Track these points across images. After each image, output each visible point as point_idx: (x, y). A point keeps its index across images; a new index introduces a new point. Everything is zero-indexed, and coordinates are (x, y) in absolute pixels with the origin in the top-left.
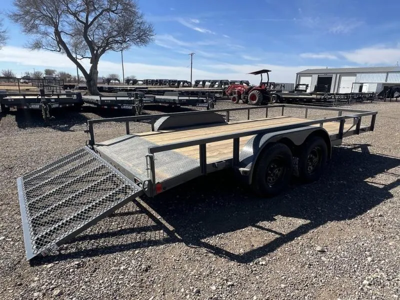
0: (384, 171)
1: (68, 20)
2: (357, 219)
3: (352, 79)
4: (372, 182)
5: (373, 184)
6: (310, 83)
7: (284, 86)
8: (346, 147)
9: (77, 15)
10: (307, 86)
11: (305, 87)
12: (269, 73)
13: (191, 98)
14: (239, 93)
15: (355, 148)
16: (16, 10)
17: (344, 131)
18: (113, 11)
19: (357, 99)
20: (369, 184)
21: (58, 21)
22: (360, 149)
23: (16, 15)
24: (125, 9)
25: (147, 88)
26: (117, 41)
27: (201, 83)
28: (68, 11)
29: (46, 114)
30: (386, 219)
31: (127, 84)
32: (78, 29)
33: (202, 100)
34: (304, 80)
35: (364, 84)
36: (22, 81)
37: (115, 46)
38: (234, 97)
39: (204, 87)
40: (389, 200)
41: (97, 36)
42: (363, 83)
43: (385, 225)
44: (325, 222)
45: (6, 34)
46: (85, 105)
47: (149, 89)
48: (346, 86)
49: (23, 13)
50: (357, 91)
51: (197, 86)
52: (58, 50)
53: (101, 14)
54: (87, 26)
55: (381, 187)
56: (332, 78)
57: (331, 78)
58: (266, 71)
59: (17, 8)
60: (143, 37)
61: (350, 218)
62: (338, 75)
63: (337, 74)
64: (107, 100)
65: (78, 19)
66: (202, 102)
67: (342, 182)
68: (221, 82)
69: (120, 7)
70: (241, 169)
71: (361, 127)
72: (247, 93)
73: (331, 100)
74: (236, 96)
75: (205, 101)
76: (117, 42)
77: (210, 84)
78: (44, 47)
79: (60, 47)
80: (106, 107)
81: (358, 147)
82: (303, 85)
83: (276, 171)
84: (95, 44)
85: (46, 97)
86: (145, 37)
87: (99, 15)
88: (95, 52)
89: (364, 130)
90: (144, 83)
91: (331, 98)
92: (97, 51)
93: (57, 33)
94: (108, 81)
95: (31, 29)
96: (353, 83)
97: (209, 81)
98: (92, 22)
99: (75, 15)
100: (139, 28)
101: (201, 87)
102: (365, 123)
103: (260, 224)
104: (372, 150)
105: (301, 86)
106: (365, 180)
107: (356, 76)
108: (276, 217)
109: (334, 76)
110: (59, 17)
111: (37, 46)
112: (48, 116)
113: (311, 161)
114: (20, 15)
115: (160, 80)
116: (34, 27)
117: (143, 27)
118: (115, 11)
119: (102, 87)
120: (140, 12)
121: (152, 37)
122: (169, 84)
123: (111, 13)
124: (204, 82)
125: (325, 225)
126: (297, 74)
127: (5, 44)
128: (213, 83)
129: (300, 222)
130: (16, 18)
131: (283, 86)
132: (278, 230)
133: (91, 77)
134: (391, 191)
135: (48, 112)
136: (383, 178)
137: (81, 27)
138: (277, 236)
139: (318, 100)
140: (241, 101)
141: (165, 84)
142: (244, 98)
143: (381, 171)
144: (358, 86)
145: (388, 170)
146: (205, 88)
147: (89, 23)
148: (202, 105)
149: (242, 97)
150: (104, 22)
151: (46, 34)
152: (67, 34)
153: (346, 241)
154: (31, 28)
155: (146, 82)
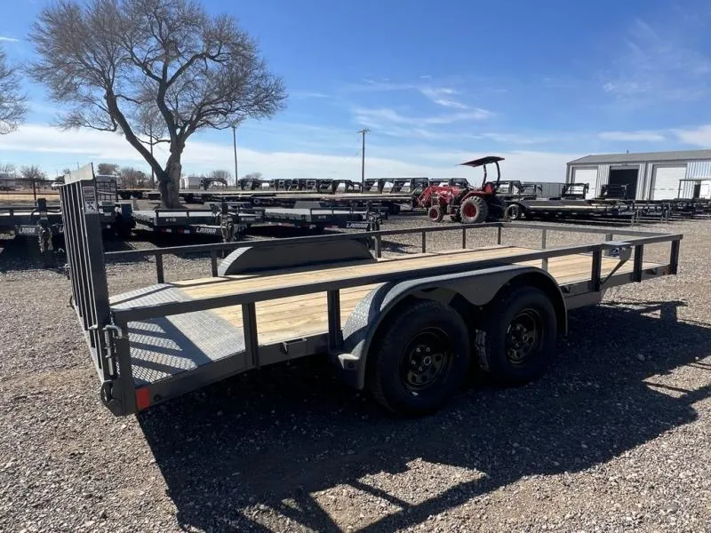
0: (695, 361)
1: (129, 75)
2: (591, 473)
3: (680, 172)
4: (658, 385)
5: (659, 389)
6: (593, 182)
7: (540, 189)
8: (630, 306)
9: (149, 67)
10: (586, 187)
11: (582, 188)
12: (499, 162)
13: (336, 212)
14: (443, 202)
15: (648, 310)
16: (40, 59)
17: (603, 275)
18: (212, 58)
19: (682, 210)
20: (651, 387)
21: (111, 77)
22: (659, 312)
23: (39, 69)
24: (235, 54)
25: (274, 195)
26: (217, 110)
27: (376, 184)
28: (133, 59)
29: (46, 245)
30: (660, 472)
31: (240, 188)
32: (150, 90)
33: (359, 215)
34: (582, 176)
35: (702, 182)
36: (53, 185)
37: (216, 119)
38: (434, 211)
39: (381, 193)
40: (682, 428)
41: (182, 102)
42: (700, 181)
43: (653, 488)
44: (515, 477)
45: (25, 103)
46: (139, 226)
47: (279, 196)
48: (667, 186)
49: (52, 65)
50: (690, 196)
51: (369, 189)
52: (112, 128)
53: (190, 63)
54: (164, 84)
55: (676, 395)
56: (637, 170)
57: (635, 172)
58: (495, 160)
59: (41, 56)
60: (265, 101)
61: (575, 470)
62: (650, 166)
63: (647, 162)
64: (169, 218)
65: (149, 73)
66: (359, 218)
67: (589, 384)
68: (414, 182)
69: (225, 50)
70: (343, 357)
71: (645, 266)
72: (458, 201)
73: (627, 213)
74: (436, 207)
75: (364, 217)
76: (217, 112)
77: (392, 185)
78: (87, 124)
79: (115, 124)
80: (169, 231)
81: (655, 309)
82: (579, 185)
83: (428, 360)
84: (179, 116)
85: (48, 213)
86: (267, 103)
87: (188, 65)
88: (178, 131)
89: (652, 273)
90: (272, 186)
91: (628, 209)
92: (183, 129)
93: (111, 99)
94: (206, 182)
95: (65, 93)
96: (681, 181)
97: (391, 181)
98: (174, 78)
99: (144, 65)
100: (258, 86)
101: (376, 193)
102: (656, 256)
103: (367, 480)
104: (682, 314)
105: (577, 188)
106: (646, 380)
107: (686, 165)
108: (409, 464)
109: (642, 168)
110: (114, 69)
111: (76, 121)
112: (51, 248)
113: (519, 338)
114: (48, 69)
115: (301, 180)
116: (72, 88)
117: (264, 84)
118: (216, 56)
119: (191, 195)
120: (260, 56)
121: (280, 101)
122: (318, 187)
123: (208, 60)
124: (382, 182)
125: (513, 487)
126: (569, 164)
127: (23, 121)
128: (399, 183)
129: (459, 475)
130: (39, 74)
131: (539, 187)
132: (401, 495)
133: (168, 176)
134: (696, 406)
135: (49, 241)
136: (686, 376)
137: (155, 85)
138: (395, 509)
139: (603, 214)
140: (447, 218)
141: (310, 188)
142: (453, 212)
143: (686, 360)
144: (692, 185)
145: (702, 357)
146: (383, 194)
147: (169, 78)
148: (358, 225)
149: (449, 210)
150: (198, 77)
151: (90, 100)
152: (128, 99)
153: (544, 527)
154: (64, 91)
155: (276, 184)
